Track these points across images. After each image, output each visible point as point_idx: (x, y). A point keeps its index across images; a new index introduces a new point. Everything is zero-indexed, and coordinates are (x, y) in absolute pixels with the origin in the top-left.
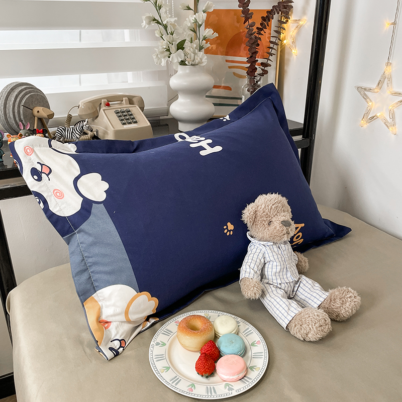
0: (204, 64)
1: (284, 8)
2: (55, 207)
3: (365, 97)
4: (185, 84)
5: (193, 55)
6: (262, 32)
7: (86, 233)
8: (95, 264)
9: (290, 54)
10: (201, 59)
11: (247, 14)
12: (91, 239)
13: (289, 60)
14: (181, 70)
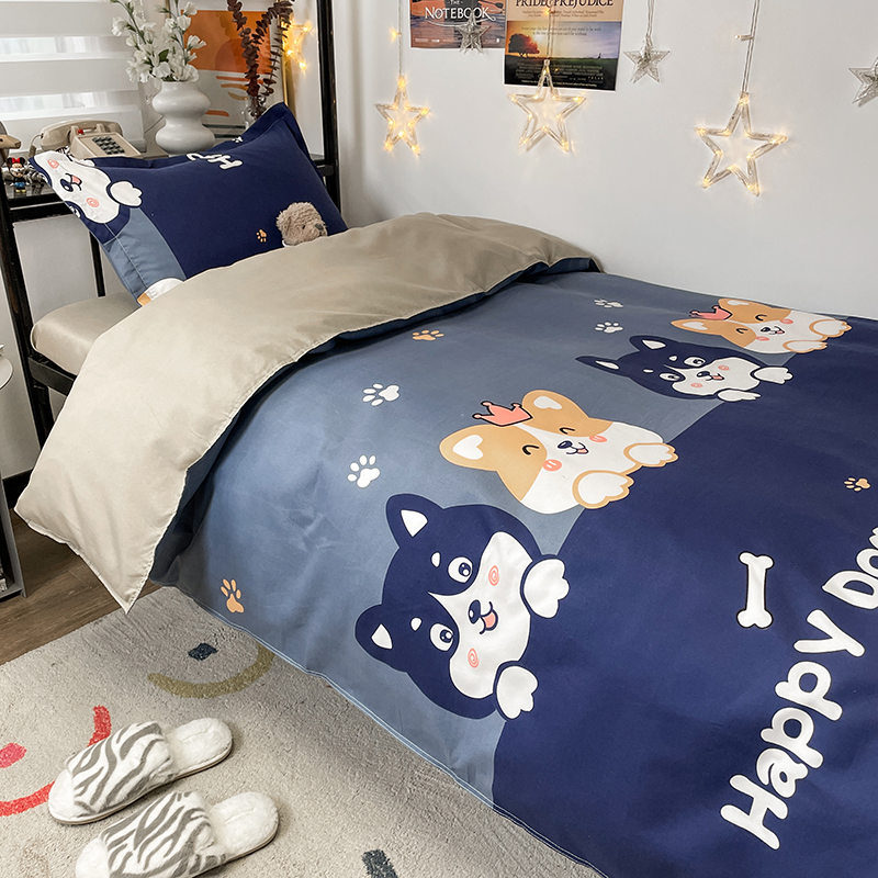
0: (195, 80)
1: (282, 10)
2: (92, 215)
3: (385, 116)
4: (174, 104)
5: (180, 68)
6: (260, 40)
7: (129, 236)
8: (142, 263)
9: (298, 68)
10: (191, 74)
11: (240, 19)
12: (133, 241)
13: (297, 76)
14: (166, 87)
